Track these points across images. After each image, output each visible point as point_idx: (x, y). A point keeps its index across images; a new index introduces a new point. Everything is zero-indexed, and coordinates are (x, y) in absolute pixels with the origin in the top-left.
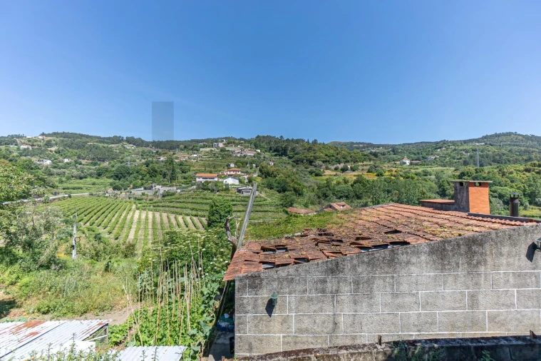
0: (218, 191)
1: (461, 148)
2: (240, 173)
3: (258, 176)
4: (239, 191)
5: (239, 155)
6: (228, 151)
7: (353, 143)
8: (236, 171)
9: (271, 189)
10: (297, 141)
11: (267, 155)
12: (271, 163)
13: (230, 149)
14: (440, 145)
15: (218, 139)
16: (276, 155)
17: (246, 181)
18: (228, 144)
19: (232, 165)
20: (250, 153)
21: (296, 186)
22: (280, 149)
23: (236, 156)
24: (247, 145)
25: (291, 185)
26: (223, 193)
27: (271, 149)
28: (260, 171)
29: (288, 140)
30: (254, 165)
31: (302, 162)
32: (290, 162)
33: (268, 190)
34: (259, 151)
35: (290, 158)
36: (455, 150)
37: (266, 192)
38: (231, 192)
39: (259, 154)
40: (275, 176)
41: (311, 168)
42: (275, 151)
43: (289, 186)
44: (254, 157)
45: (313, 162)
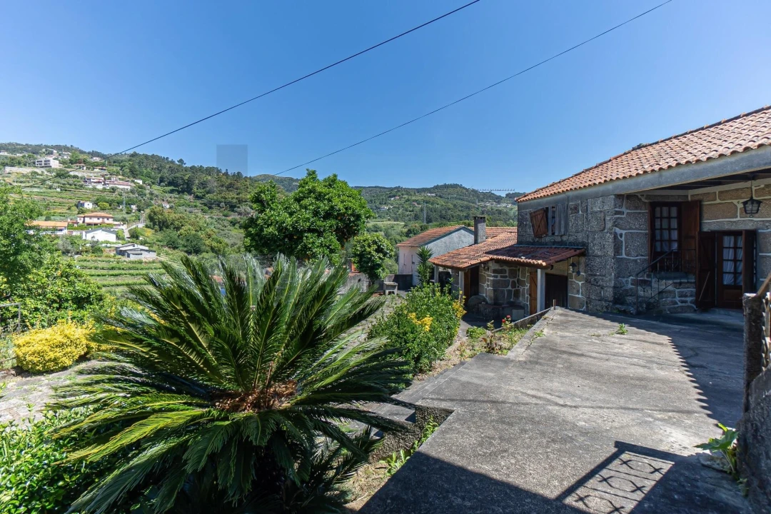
0: (77, 253)
1: (414, 198)
2: (110, 221)
3: (147, 226)
4: (122, 253)
5: (100, 187)
6: (75, 177)
7: (291, 180)
8: (103, 217)
9: (175, 248)
10: (209, 171)
11: (156, 189)
12: (166, 205)
13: (80, 174)
14: (394, 192)
15: (40, 146)
16: (172, 191)
17: (127, 235)
18: (72, 162)
19: (88, 205)
20: (124, 186)
21: (214, 244)
22: (180, 182)
23: (94, 189)
24: (115, 169)
25: (207, 242)
26: (90, 257)
27: (162, 180)
28: (151, 218)
29: (192, 168)
30: (134, 207)
31: (219, 206)
32: (198, 204)
33: (170, 251)
34: (140, 182)
35: (197, 197)
36: (408, 200)
37: (167, 254)
38: (105, 254)
39: (141, 187)
40: (178, 229)
41: (233, 216)
42: (170, 184)
43: (205, 244)
44: (132, 192)
45: (235, 207)
